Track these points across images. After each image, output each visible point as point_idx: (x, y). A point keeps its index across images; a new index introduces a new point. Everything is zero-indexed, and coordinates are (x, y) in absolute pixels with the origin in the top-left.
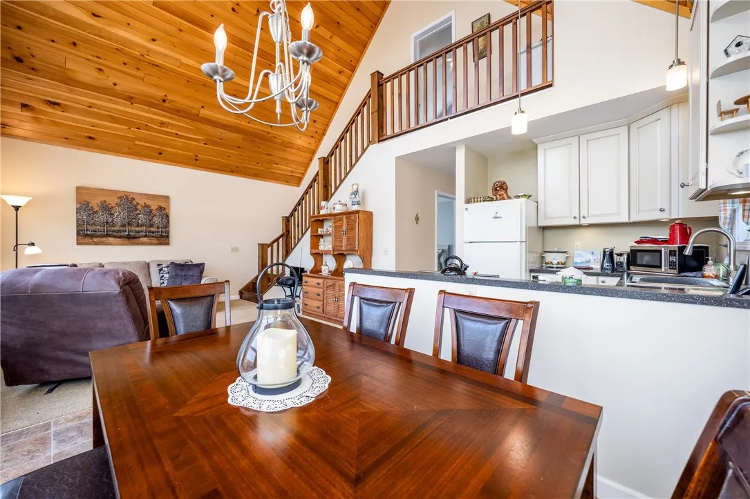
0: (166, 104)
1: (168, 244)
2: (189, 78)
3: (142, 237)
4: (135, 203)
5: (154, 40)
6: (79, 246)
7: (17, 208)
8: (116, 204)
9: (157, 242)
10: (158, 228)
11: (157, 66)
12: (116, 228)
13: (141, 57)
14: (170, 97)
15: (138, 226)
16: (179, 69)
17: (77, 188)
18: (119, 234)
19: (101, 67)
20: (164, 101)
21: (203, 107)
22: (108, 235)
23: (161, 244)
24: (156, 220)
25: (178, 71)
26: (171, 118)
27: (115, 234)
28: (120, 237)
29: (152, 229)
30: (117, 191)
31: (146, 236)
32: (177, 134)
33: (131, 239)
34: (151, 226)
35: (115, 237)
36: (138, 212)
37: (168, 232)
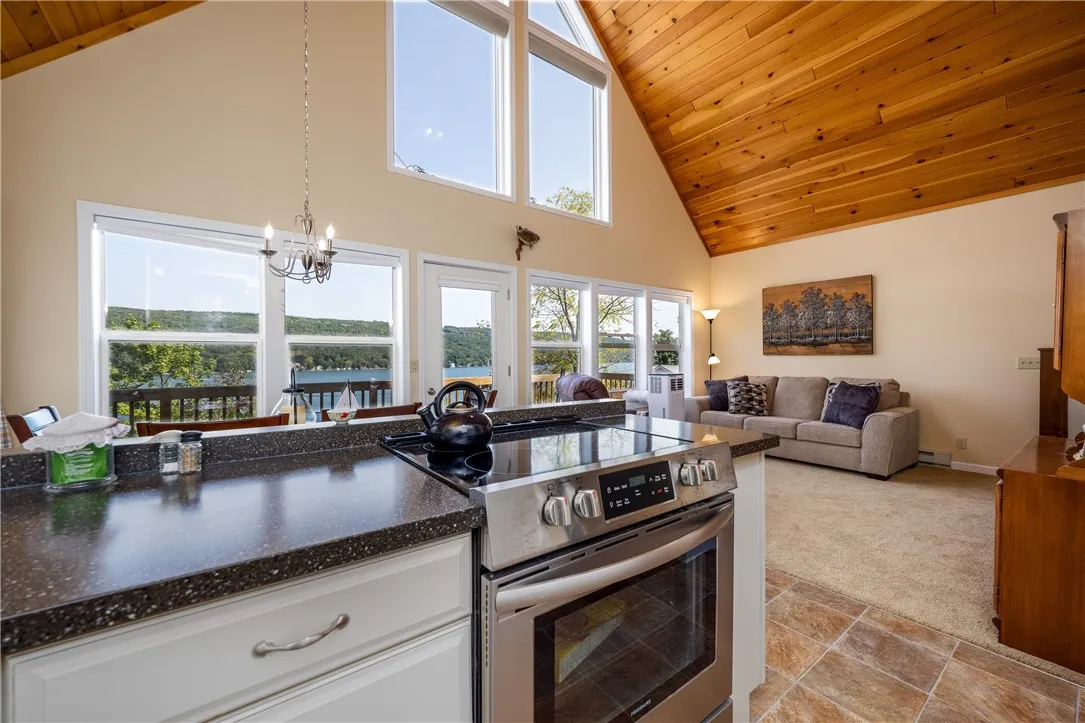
0: (827, 140)
1: (871, 352)
2: (835, 82)
3: (831, 343)
4: (822, 295)
5: (770, 75)
6: (765, 357)
7: (711, 321)
8: (800, 301)
9: (853, 350)
10: (854, 328)
11: (789, 102)
12: (800, 333)
13: (770, 107)
14: (826, 127)
15: (826, 328)
16: (816, 82)
17: (764, 290)
18: (803, 341)
19: (744, 149)
20: (821, 138)
21: (881, 106)
22: (792, 343)
23: (858, 353)
24: (851, 316)
25: (819, 84)
26: (841, 155)
27: (799, 340)
28: (804, 344)
29: (846, 331)
30: (800, 285)
31: (837, 342)
32: (862, 173)
33: (818, 346)
34: (844, 325)
35: (799, 344)
36: (826, 307)
37: (871, 333)
